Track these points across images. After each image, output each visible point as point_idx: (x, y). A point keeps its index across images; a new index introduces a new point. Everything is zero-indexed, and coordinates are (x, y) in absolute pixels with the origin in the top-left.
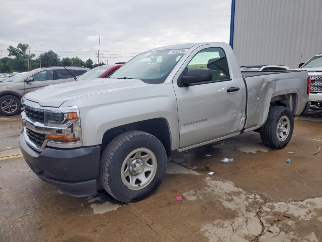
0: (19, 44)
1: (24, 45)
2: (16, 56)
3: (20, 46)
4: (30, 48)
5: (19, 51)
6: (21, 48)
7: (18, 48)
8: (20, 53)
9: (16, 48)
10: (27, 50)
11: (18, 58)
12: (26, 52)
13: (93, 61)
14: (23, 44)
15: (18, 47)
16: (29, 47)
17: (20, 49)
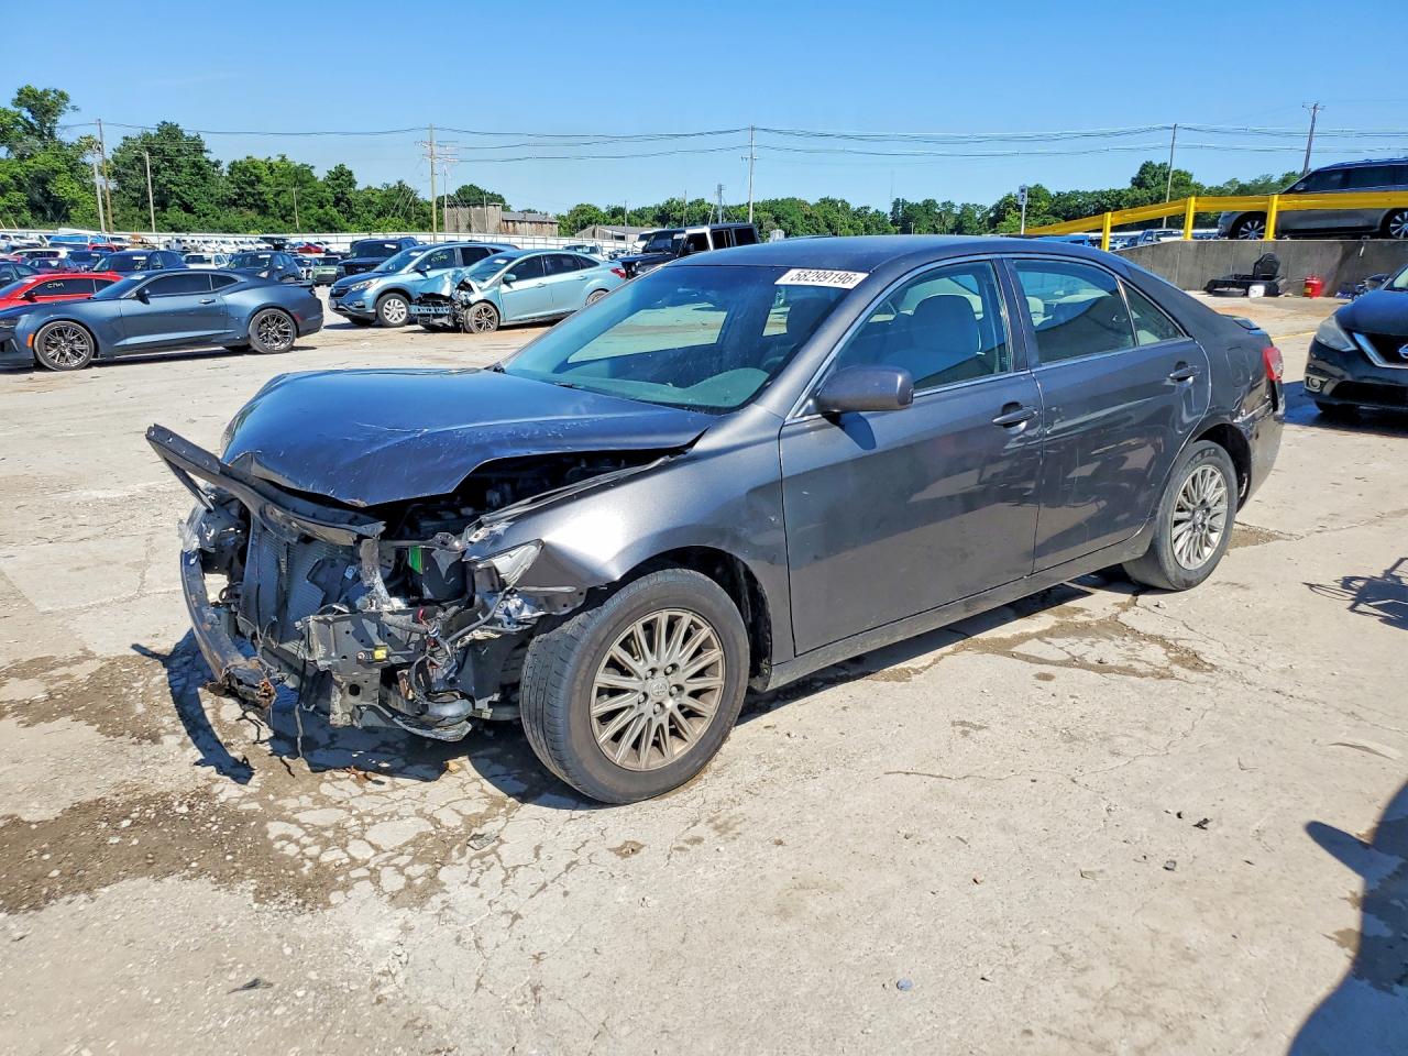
0: (21, 92)
1: (45, 93)
2: (11, 148)
3: (27, 98)
4: (74, 108)
5: (26, 120)
6: (30, 108)
7: (17, 110)
8: (29, 130)
9: (11, 108)
10: (61, 120)
11: (21, 157)
12: (58, 129)
13: (356, 177)
14: (40, 90)
15: (19, 102)
16: (69, 105)
17: (26, 114)
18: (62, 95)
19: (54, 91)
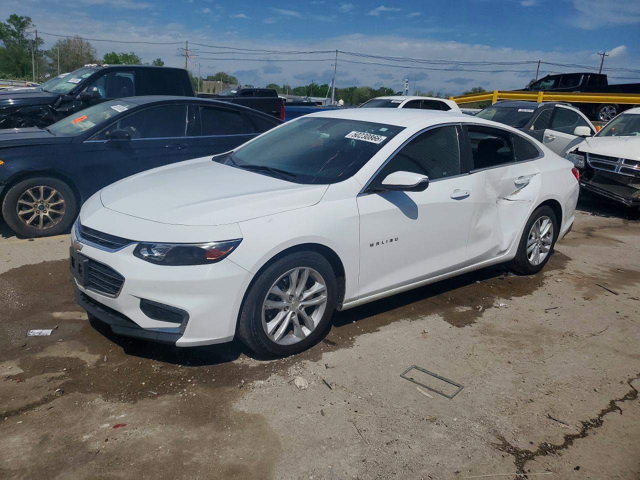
0: (11, 16)
1: (22, 18)
2: (5, 41)
3: (14, 19)
4: (33, 25)
5: (12, 30)
6: (14, 24)
8: (14, 34)
9: (7, 24)
10: (27, 30)
12: (25, 35)
14: (19, 17)
15: (9, 21)
16: (32, 23)
17: (13, 27)
18: (29, 19)
19: (26, 17)
